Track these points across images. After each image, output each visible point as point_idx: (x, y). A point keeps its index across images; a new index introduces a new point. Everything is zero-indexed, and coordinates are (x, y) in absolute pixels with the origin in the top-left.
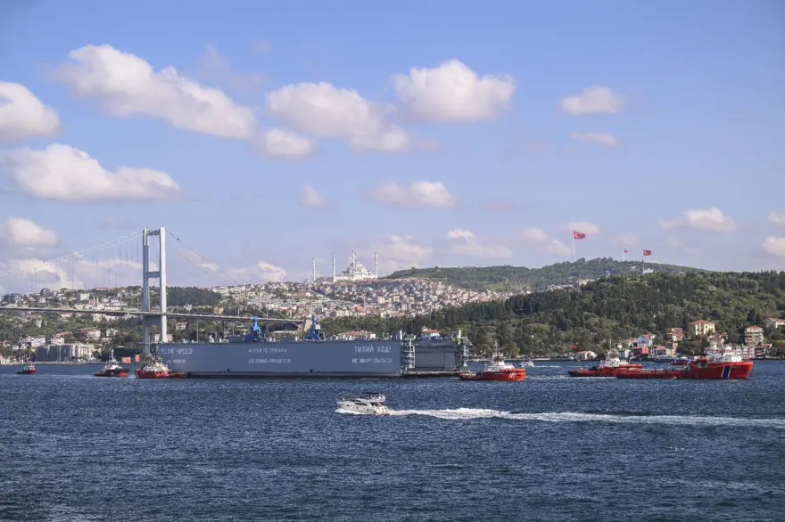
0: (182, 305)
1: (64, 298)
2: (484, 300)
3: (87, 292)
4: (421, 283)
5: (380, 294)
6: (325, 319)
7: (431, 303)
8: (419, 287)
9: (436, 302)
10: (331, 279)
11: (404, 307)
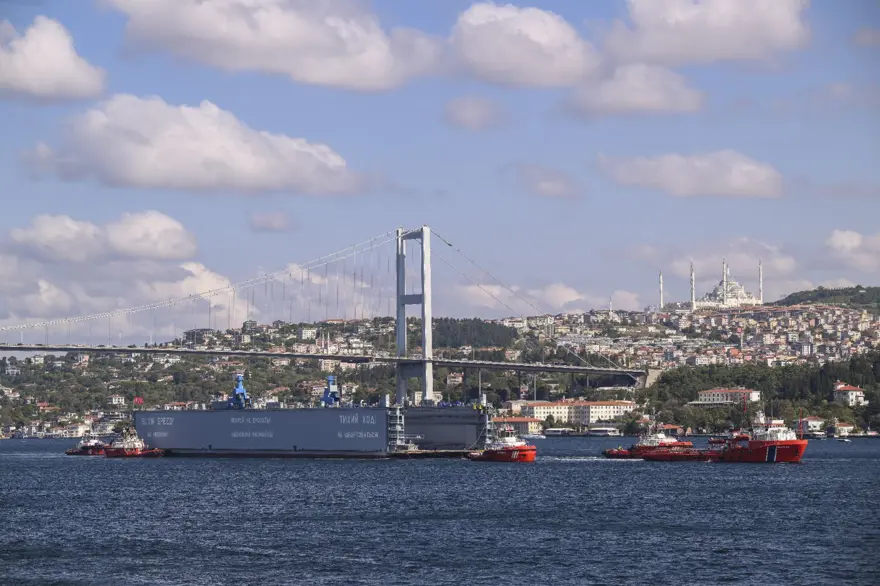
0: (457, 345)
1: (278, 336)
3: (311, 327)
4: (833, 313)
5: (767, 330)
6: (680, 369)
7: (850, 344)
8: (831, 318)
9: (858, 342)
10: (688, 305)
11: (806, 351)
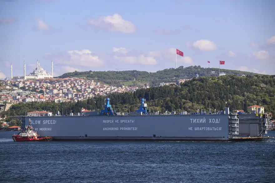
2: (120, 92)
4: (81, 81)
5: (54, 88)
6: (19, 104)
7: (87, 94)
8: (80, 83)
9: (90, 93)
10: (23, 78)
11: (70, 96)
